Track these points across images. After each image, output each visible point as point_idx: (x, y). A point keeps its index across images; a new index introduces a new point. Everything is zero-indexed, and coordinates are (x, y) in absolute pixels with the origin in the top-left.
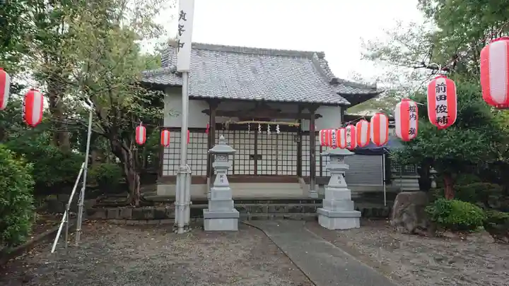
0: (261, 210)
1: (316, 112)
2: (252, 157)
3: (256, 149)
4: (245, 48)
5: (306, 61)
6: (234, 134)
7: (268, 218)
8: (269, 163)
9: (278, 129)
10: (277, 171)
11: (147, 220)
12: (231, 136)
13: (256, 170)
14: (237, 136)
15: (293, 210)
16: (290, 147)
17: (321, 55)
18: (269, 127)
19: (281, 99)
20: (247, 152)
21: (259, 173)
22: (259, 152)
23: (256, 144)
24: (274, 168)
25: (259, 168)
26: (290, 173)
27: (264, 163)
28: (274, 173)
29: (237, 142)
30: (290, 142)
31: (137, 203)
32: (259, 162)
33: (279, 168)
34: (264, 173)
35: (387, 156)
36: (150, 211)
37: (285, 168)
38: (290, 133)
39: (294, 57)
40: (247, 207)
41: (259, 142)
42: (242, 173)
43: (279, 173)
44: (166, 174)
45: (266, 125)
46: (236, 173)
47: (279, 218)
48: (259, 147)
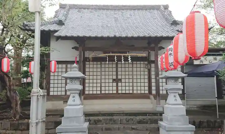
0: (115, 122)
1: (159, 45)
2: (114, 80)
3: (117, 75)
4: (111, 6)
5: (155, 11)
6: (101, 64)
7: (119, 129)
8: (127, 84)
9: (129, 59)
10: (133, 90)
11: (22, 130)
12: (99, 66)
13: (117, 90)
14: (103, 66)
15: (140, 122)
16: (142, 73)
17: (166, 7)
18: (123, 57)
19: (130, 35)
20: (111, 77)
21: (120, 92)
22: (119, 77)
23: (117, 71)
24: (131, 88)
25: (120, 88)
26: (143, 92)
27: (123, 84)
28: (131, 92)
29: (103, 70)
30: (142, 69)
31: (18, 117)
32: (120, 84)
33: (135, 88)
34: (124, 92)
35: (218, 76)
36: (24, 124)
37: (139, 88)
38: (142, 62)
39: (146, 9)
40: (103, 119)
41: (119, 69)
42: (107, 92)
43: (135, 92)
44: (52, 94)
45: (121, 56)
46: (103, 92)
47: (128, 129)
48: (119, 73)
